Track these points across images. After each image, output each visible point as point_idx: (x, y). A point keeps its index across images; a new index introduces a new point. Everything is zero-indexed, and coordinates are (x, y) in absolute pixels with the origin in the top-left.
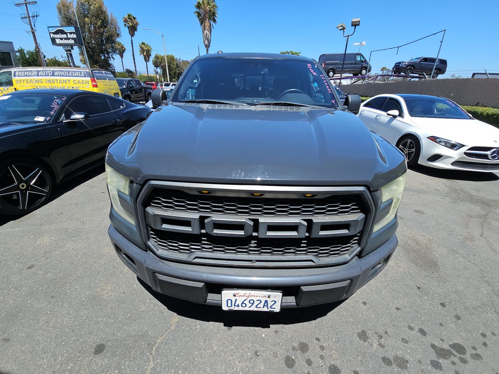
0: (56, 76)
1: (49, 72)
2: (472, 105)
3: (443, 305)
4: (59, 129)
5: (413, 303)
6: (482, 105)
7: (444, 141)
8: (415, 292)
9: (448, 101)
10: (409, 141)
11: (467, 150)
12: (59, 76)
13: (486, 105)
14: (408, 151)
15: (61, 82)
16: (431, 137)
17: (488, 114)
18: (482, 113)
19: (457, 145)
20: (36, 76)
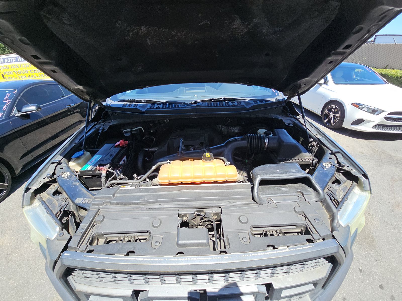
0: (20, 61)
1: (13, 58)
2: (381, 67)
3: (381, 287)
4: (11, 123)
5: (357, 289)
6: (390, 67)
7: (366, 107)
8: (358, 276)
9: (366, 68)
10: (334, 106)
11: (388, 115)
12: (22, 61)
13: (393, 67)
14: (333, 115)
15: (24, 66)
16: (355, 103)
17: (397, 76)
18: (392, 76)
19: (378, 111)
20: (3, 63)
